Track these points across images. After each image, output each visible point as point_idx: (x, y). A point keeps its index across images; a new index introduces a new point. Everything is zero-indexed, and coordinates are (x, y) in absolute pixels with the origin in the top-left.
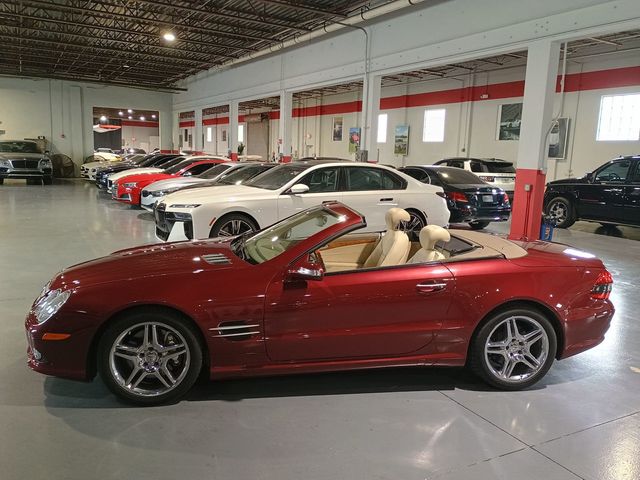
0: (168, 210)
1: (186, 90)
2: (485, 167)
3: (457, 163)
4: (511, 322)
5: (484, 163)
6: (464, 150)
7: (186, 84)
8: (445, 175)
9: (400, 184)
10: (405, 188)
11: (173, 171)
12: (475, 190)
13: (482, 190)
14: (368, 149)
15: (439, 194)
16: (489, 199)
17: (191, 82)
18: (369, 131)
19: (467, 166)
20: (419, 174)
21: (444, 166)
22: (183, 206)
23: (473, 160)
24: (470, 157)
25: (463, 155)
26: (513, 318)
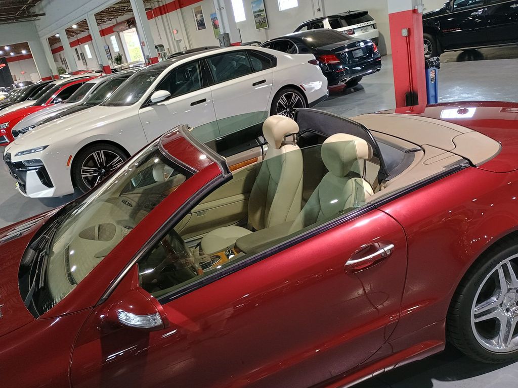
0: (14, 160)
1: (44, 14)
2: (343, 22)
3: (316, 24)
4: (505, 267)
5: (342, 17)
6: (319, 10)
7: (42, 9)
8: (309, 39)
9: (270, 62)
10: (275, 65)
11: (44, 101)
12: (343, 48)
13: (349, 46)
14: (228, 31)
15: (312, 62)
16: (360, 53)
17: (46, 5)
18: (224, 11)
19: (327, 25)
20: (284, 45)
21: (305, 30)
22: (30, 151)
23: (329, 17)
24: (327, 15)
25: (319, 15)
26: (507, 261)
